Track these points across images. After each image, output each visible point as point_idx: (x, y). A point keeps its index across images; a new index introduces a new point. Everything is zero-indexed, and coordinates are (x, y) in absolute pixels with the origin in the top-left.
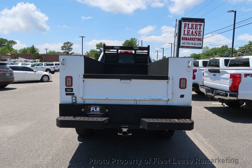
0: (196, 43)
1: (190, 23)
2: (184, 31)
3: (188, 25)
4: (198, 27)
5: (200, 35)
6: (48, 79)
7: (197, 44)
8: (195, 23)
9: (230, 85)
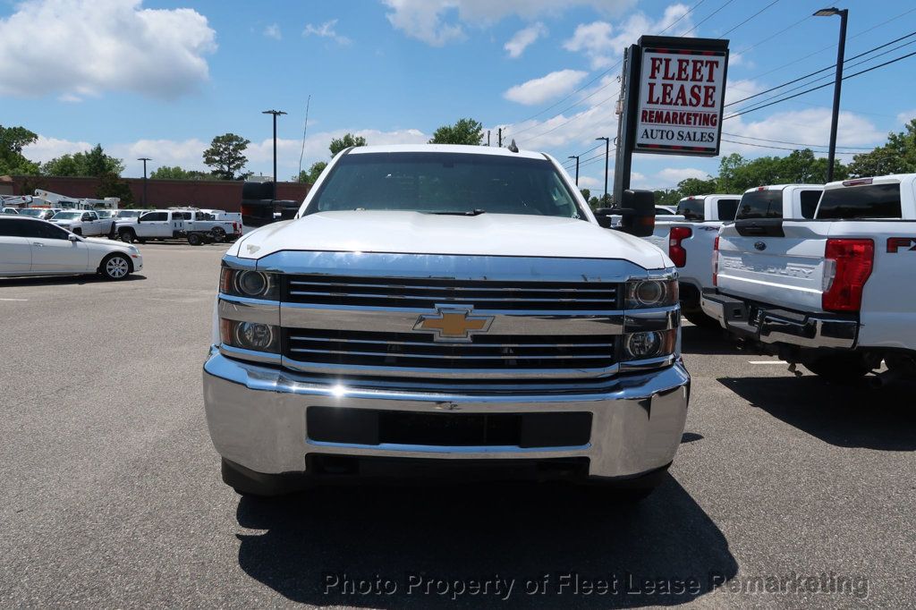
0: (695, 133)
1: (675, 58)
2: (652, 86)
3: (664, 62)
4: (705, 71)
5: (710, 103)
6: (126, 268)
8: (691, 58)
9: (826, 286)
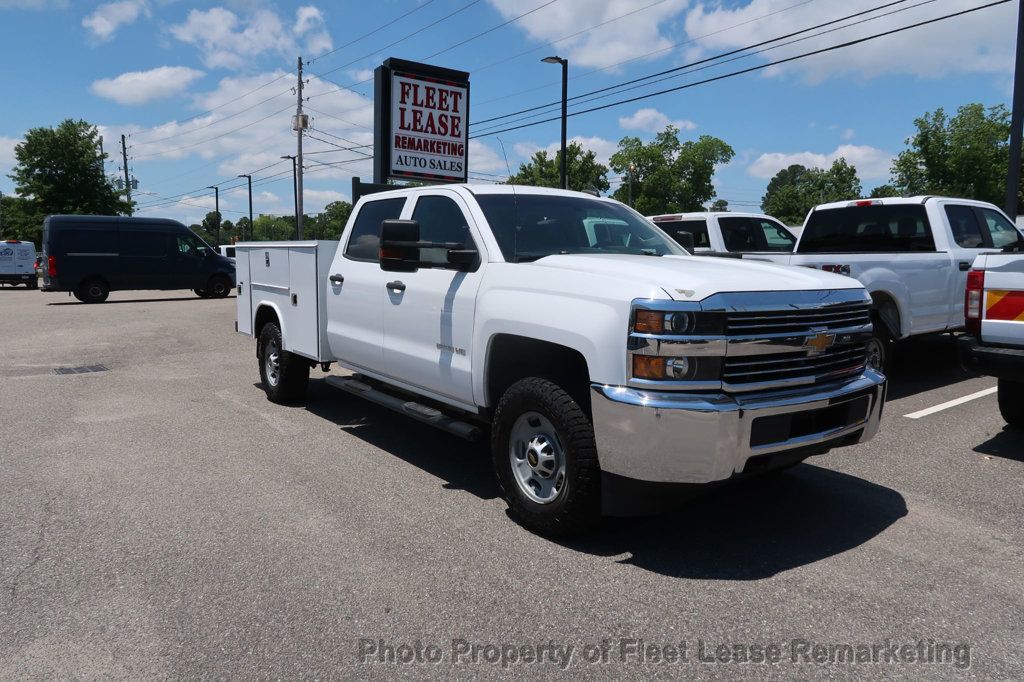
0: (445, 162)
1: (422, 85)
2: (403, 110)
3: (412, 88)
4: (450, 101)
5: (456, 133)
7: (448, 165)
8: (438, 86)
